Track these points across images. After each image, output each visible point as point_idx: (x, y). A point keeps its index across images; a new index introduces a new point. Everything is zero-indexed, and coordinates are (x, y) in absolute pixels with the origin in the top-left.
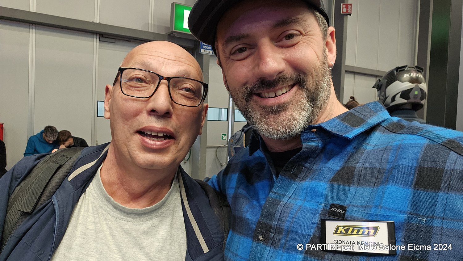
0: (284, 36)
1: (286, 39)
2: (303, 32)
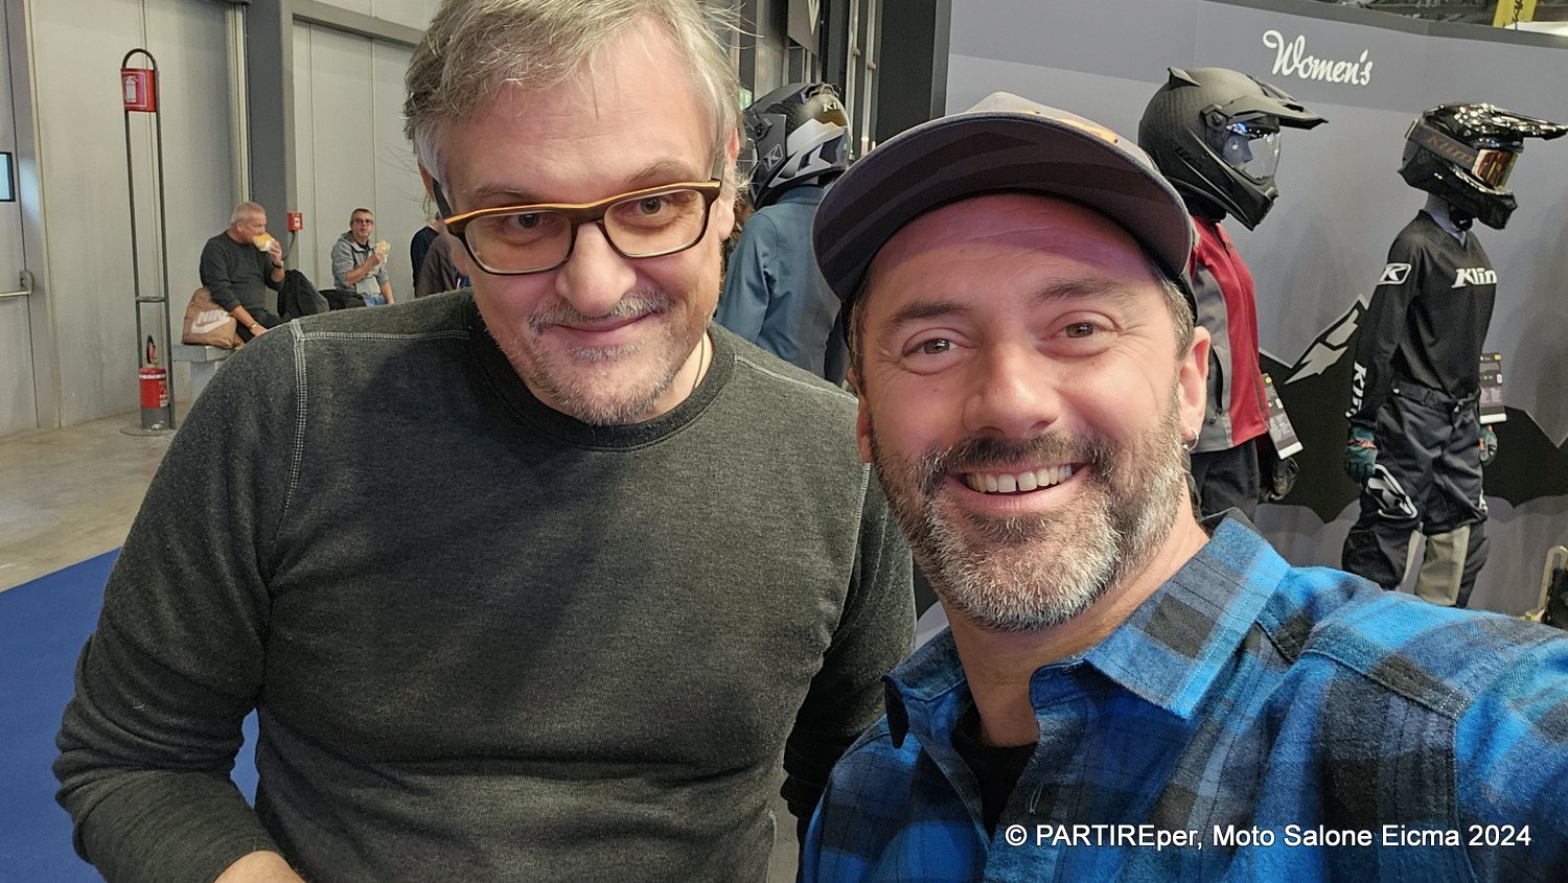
0: (1067, 324)
1: (1070, 337)
2: (1122, 323)
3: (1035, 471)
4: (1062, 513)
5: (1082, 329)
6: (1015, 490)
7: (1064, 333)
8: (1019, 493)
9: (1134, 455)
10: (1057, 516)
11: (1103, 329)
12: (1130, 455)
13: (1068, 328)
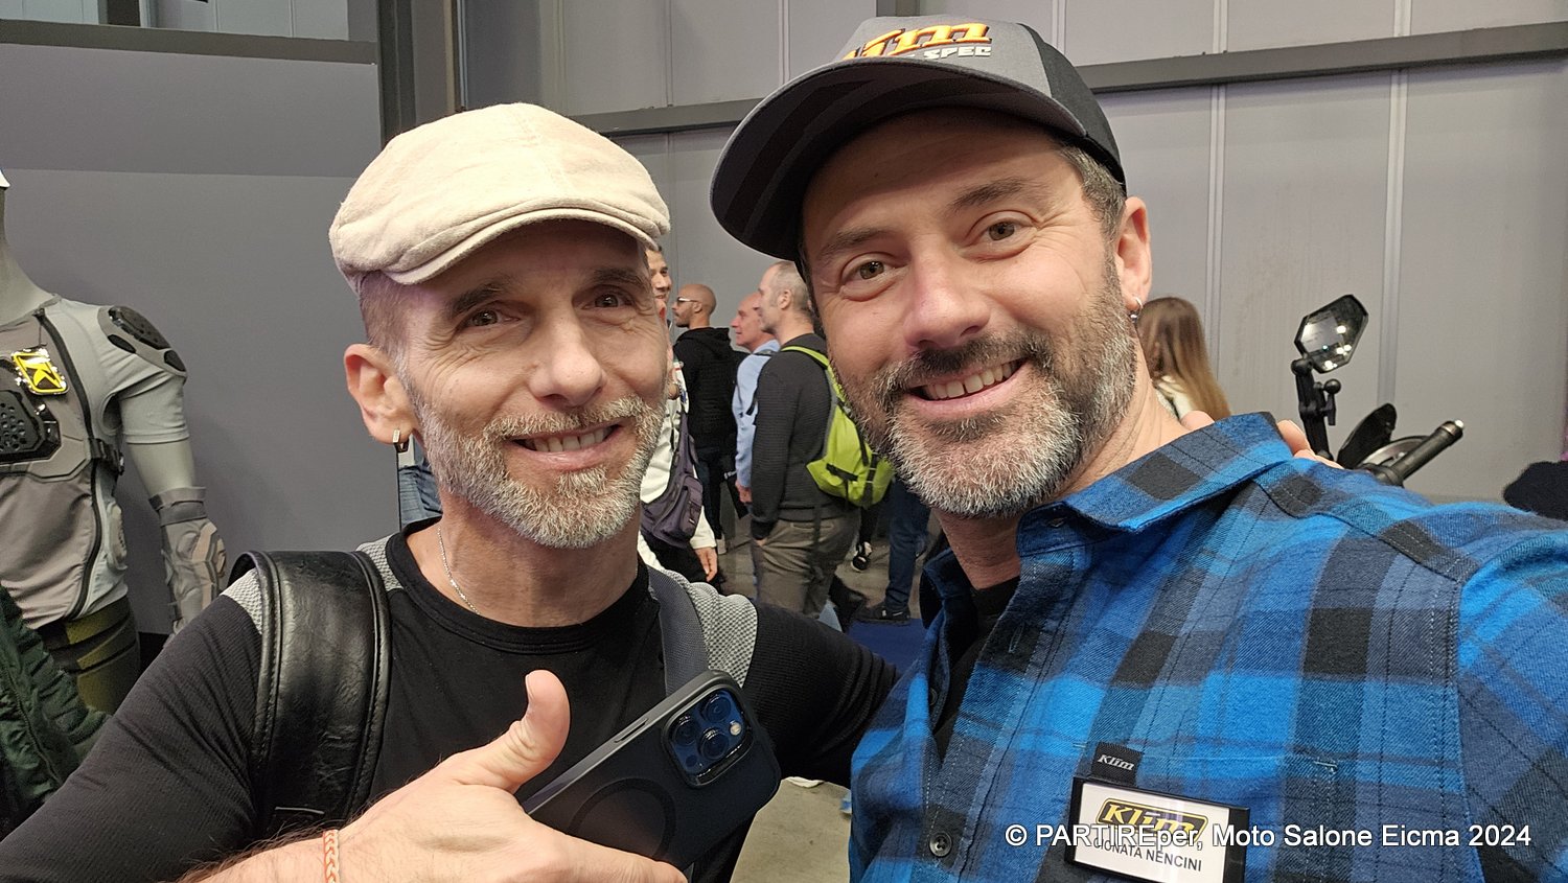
0: (988, 227)
1: (993, 239)
2: (1037, 216)
3: (980, 374)
4: (1014, 407)
5: (1002, 230)
6: (963, 393)
7: (987, 235)
8: (967, 394)
9: (1070, 341)
10: (1011, 409)
11: (1023, 225)
12: (1066, 342)
13: (990, 229)
